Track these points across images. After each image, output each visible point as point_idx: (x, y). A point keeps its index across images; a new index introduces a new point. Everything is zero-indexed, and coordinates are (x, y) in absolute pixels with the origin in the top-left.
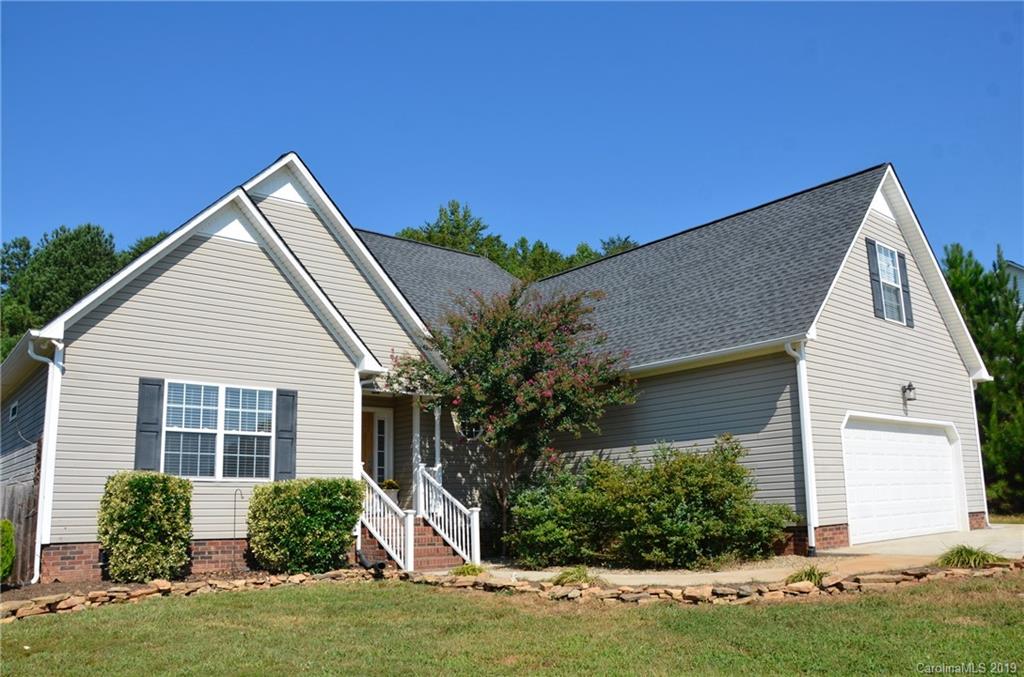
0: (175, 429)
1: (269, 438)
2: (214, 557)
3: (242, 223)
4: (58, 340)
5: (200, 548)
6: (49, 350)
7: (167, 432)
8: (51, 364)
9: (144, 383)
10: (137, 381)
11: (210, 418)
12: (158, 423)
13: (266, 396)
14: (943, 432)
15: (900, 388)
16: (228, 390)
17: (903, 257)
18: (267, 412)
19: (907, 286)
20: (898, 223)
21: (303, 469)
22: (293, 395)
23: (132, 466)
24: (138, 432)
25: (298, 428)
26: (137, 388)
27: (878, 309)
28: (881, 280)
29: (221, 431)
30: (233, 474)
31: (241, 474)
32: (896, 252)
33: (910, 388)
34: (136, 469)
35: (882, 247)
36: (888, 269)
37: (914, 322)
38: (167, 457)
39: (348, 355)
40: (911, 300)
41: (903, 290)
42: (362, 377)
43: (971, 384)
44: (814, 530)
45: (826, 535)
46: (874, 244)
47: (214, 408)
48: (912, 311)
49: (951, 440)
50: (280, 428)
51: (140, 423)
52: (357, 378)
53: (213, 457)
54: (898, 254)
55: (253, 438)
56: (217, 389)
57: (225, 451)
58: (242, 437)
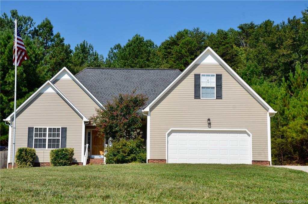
0: (37, 138)
1: (59, 139)
3: (51, 88)
4: (10, 121)
5: (42, 165)
6: (7, 123)
7: (35, 139)
8: (9, 126)
9: (29, 128)
10: (28, 128)
11: (45, 135)
12: (32, 137)
13: (58, 129)
14: (245, 132)
15: (207, 120)
16: (49, 128)
17: (221, 75)
18: (59, 133)
19: (221, 85)
20: (221, 64)
21: (68, 146)
22: (66, 129)
23: (27, 146)
24: (28, 139)
25: (67, 136)
26: (28, 129)
27: (197, 96)
28: (201, 86)
29: (47, 138)
30: (51, 148)
31: (53, 148)
32: (215, 74)
33: (209, 120)
34: (28, 147)
35: (205, 75)
36: (208, 82)
37: (223, 97)
38: (35, 144)
39: (81, 117)
40: (223, 89)
41: (216, 87)
42: (85, 122)
43: (268, 115)
44: (148, 160)
45: (154, 162)
46: (199, 75)
47: (46, 133)
48: (223, 93)
49: (249, 135)
50: (63, 136)
51: (28, 137)
52: (83, 123)
53: (46, 144)
54: (217, 75)
55: (55, 139)
56: (46, 128)
57: (48, 142)
58: (53, 139)
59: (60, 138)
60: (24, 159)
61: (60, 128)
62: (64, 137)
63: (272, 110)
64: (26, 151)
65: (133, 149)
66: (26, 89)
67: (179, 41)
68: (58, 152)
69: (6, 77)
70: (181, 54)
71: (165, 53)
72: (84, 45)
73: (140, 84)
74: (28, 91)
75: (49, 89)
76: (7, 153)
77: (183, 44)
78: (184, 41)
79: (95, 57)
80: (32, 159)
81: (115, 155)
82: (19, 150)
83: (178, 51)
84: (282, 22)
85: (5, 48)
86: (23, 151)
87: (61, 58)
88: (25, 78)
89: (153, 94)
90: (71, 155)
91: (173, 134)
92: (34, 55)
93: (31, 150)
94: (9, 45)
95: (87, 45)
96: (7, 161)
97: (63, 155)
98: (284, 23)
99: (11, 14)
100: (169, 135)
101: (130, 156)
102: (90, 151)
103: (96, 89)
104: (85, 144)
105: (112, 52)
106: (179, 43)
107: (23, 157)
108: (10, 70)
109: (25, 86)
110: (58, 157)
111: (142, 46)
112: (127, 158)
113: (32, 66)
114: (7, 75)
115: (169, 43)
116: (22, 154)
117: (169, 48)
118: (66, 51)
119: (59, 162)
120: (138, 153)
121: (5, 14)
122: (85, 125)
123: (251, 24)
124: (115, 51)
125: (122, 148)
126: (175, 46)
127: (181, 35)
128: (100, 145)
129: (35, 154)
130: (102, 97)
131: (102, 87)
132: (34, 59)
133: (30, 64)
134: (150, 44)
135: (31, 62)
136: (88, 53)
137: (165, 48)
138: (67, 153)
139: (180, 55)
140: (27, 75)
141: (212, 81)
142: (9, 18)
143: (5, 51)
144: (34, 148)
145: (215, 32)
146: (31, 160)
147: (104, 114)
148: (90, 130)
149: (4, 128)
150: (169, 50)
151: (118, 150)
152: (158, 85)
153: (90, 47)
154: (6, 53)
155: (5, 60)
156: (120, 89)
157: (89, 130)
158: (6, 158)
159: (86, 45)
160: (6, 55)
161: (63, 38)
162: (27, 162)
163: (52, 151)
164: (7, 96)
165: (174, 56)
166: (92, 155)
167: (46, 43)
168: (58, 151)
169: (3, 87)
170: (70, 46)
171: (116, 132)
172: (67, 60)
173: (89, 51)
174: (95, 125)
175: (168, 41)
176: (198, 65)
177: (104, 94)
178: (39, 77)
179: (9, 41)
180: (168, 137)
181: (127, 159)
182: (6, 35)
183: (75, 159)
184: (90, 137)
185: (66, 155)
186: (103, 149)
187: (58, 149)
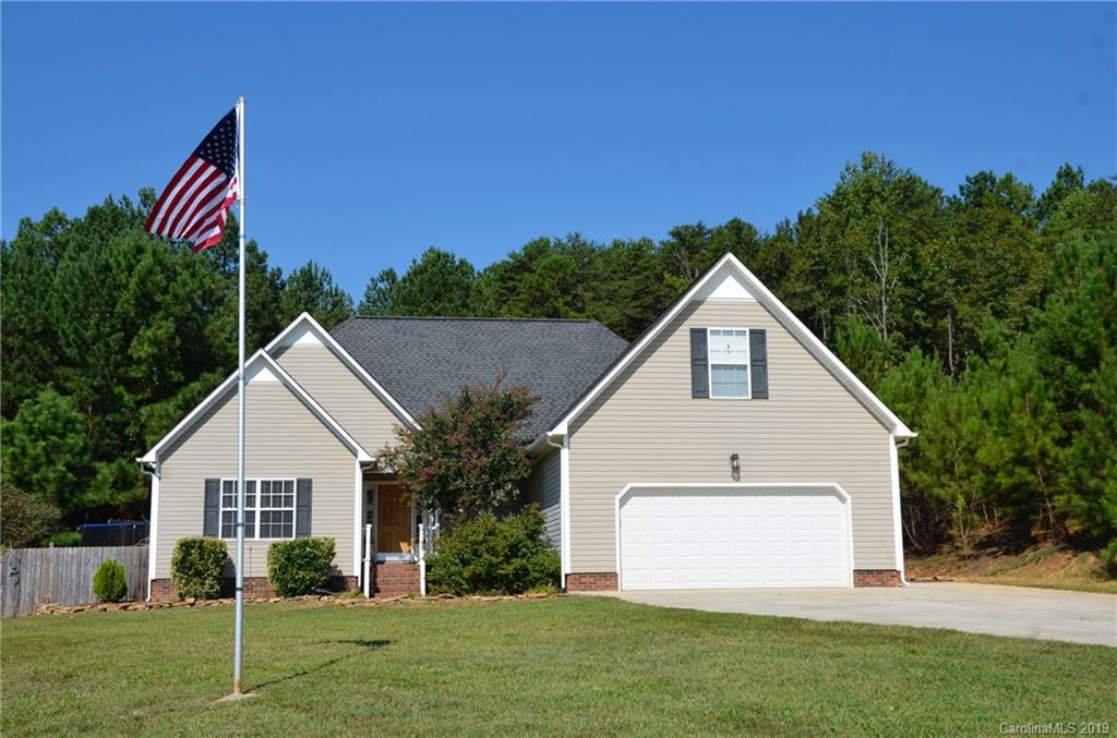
0: (229, 509)
1: (292, 512)
2: (255, 589)
4: (153, 462)
5: (246, 583)
6: (147, 467)
7: (224, 512)
8: (153, 475)
9: (208, 482)
10: (204, 481)
11: (251, 501)
12: (217, 506)
13: (289, 484)
14: (831, 491)
15: (728, 458)
16: (263, 482)
17: (763, 332)
18: (291, 494)
19: (764, 360)
20: (760, 300)
21: (318, 532)
22: (309, 482)
23: (202, 533)
24: (205, 512)
25: (313, 503)
26: (204, 485)
27: (700, 390)
28: (710, 362)
29: (258, 509)
30: (267, 536)
31: (273, 536)
32: (747, 330)
33: (734, 457)
34: (204, 535)
35: (719, 331)
36: (728, 350)
37: (770, 393)
38: (223, 526)
39: (352, 451)
40: (769, 371)
41: (752, 366)
42: (363, 464)
43: (892, 441)
44: (566, 575)
45: (583, 580)
46: (704, 331)
47: (254, 494)
48: (770, 382)
49: (843, 500)
50: (300, 504)
51: (206, 506)
52: (358, 466)
53: (254, 526)
54: (752, 332)
55: (280, 512)
56: (255, 482)
57: (261, 521)
58: (274, 512)
59: (294, 509)
60: (196, 569)
61: (292, 482)
62: (305, 507)
63: (902, 430)
64: (200, 547)
65: (517, 545)
66: (180, 374)
67: (535, 262)
68: (292, 550)
69: (132, 344)
70: (542, 291)
71: (502, 291)
72: (310, 270)
73: (501, 359)
74: (186, 378)
75: (261, 372)
76: (148, 550)
77: (545, 268)
78: (545, 262)
79: (336, 298)
80: (218, 569)
81: (465, 563)
82: (182, 545)
83: (535, 285)
84: (783, 220)
85: (130, 276)
86: (193, 547)
87: (260, 300)
88: (179, 349)
89: (539, 385)
90: (327, 557)
91: (634, 500)
92: (200, 293)
93: (214, 544)
94: (139, 267)
95: (317, 271)
96: (146, 574)
97: (306, 557)
98: (787, 222)
99: (139, 199)
100: (623, 501)
101: (509, 564)
102: (373, 542)
103: (382, 374)
104: (364, 526)
105: (374, 289)
106: (534, 268)
107: (192, 564)
108: (143, 327)
109: (177, 369)
110: (293, 564)
111: (450, 273)
112: (503, 569)
113: (195, 319)
114: (134, 342)
115: (509, 267)
116: (190, 555)
117: (511, 278)
118: (272, 283)
119: (294, 577)
120: (533, 554)
121: (125, 198)
122: (363, 470)
123: (699, 225)
124: (381, 285)
125: (486, 541)
126: (526, 275)
127: (538, 249)
128: (398, 525)
129: (225, 554)
130: (403, 395)
131: (399, 367)
132: (199, 302)
133: (189, 314)
134: (464, 268)
135: (193, 310)
136: (319, 289)
137: (502, 279)
138: (317, 552)
139: (538, 294)
140: (184, 340)
141: (740, 347)
142: (135, 207)
143: (128, 282)
144: (223, 536)
145: (609, 244)
146: (215, 573)
147: (418, 440)
148: (375, 484)
149: (125, 472)
150: (510, 284)
151: (476, 547)
152: (547, 363)
153: (323, 275)
154: (130, 286)
155: (129, 304)
156: (449, 373)
157: (368, 485)
158: (144, 565)
159: (313, 271)
160: (132, 292)
161: (264, 253)
162: (206, 579)
163: (275, 546)
164: (133, 393)
165: (522, 296)
166: (380, 552)
167: (224, 266)
168: (292, 547)
169: (122, 370)
170: (281, 273)
171: (459, 492)
172: (274, 305)
173: (321, 284)
174: (391, 472)
175: (508, 263)
176: (700, 303)
177: (408, 385)
178: (211, 346)
179: (138, 258)
180: (621, 506)
181: (503, 572)
182: (133, 244)
183: (337, 567)
184: (372, 504)
185: (316, 557)
186: (408, 535)
187: (287, 539)
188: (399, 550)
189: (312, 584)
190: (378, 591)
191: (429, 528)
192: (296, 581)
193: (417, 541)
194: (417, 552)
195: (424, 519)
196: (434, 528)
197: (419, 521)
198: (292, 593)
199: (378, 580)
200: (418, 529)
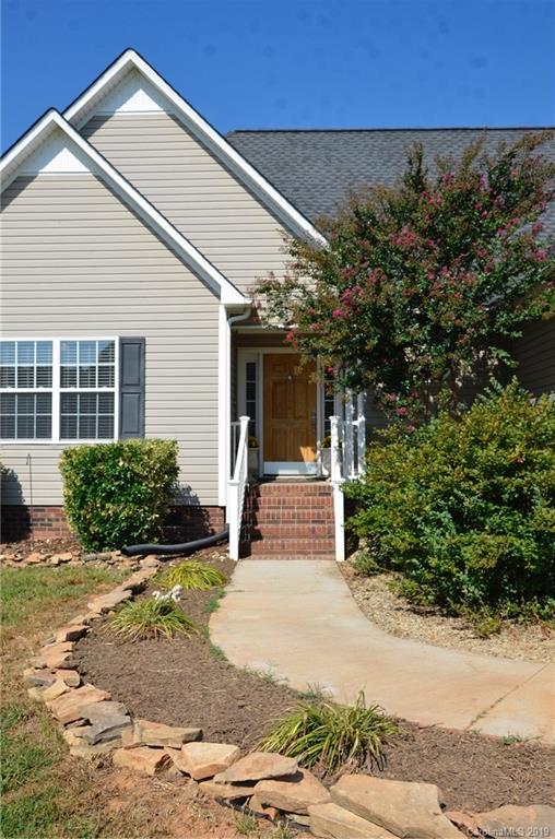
0: (9, 390)
1: (112, 394)
5: (39, 514)
7: (2, 394)
11: (44, 376)
13: (107, 347)
18: (110, 364)
21: (156, 430)
22: (140, 344)
25: (148, 380)
29: (56, 390)
38: (2, 419)
39: (210, 288)
42: (232, 312)
47: (49, 365)
50: (126, 381)
52: (223, 315)
53: (50, 418)
55: (94, 394)
56: (50, 344)
57: (62, 411)
58: (82, 394)
59: (116, 390)
61: (112, 343)
62: (134, 386)
68: (94, 465)
75: (58, 156)
90: (161, 479)
97: (118, 478)
102: (257, 446)
110: (95, 491)
119: (98, 514)
122: (232, 325)
128: (293, 416)
138: (138, 469)
144: (2, 436)
148: (255, 354)
157: (248, 355)
163: (68, 455)
166: (265, 460)
174: (280, 325)
183: (189, 489)
184: (254, 385)
185: (136, 479)
186: (312, 435)
187: (106, 442)
188: (299, 458)
189: (131, 528)
190: (258, 536)
191: (347, 423)
192: (102, 522)
193: (328, 444)
194: (327, 463)
195: (337, 407)
196: (355, 423)
197: (329, 411)
198: (97, 542)
199: (260, 515)
200: (328, 425)
